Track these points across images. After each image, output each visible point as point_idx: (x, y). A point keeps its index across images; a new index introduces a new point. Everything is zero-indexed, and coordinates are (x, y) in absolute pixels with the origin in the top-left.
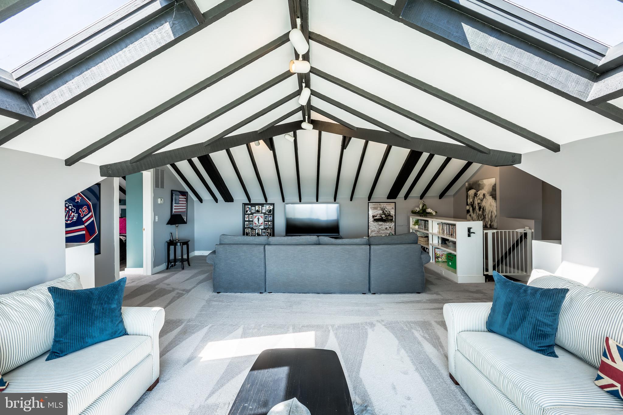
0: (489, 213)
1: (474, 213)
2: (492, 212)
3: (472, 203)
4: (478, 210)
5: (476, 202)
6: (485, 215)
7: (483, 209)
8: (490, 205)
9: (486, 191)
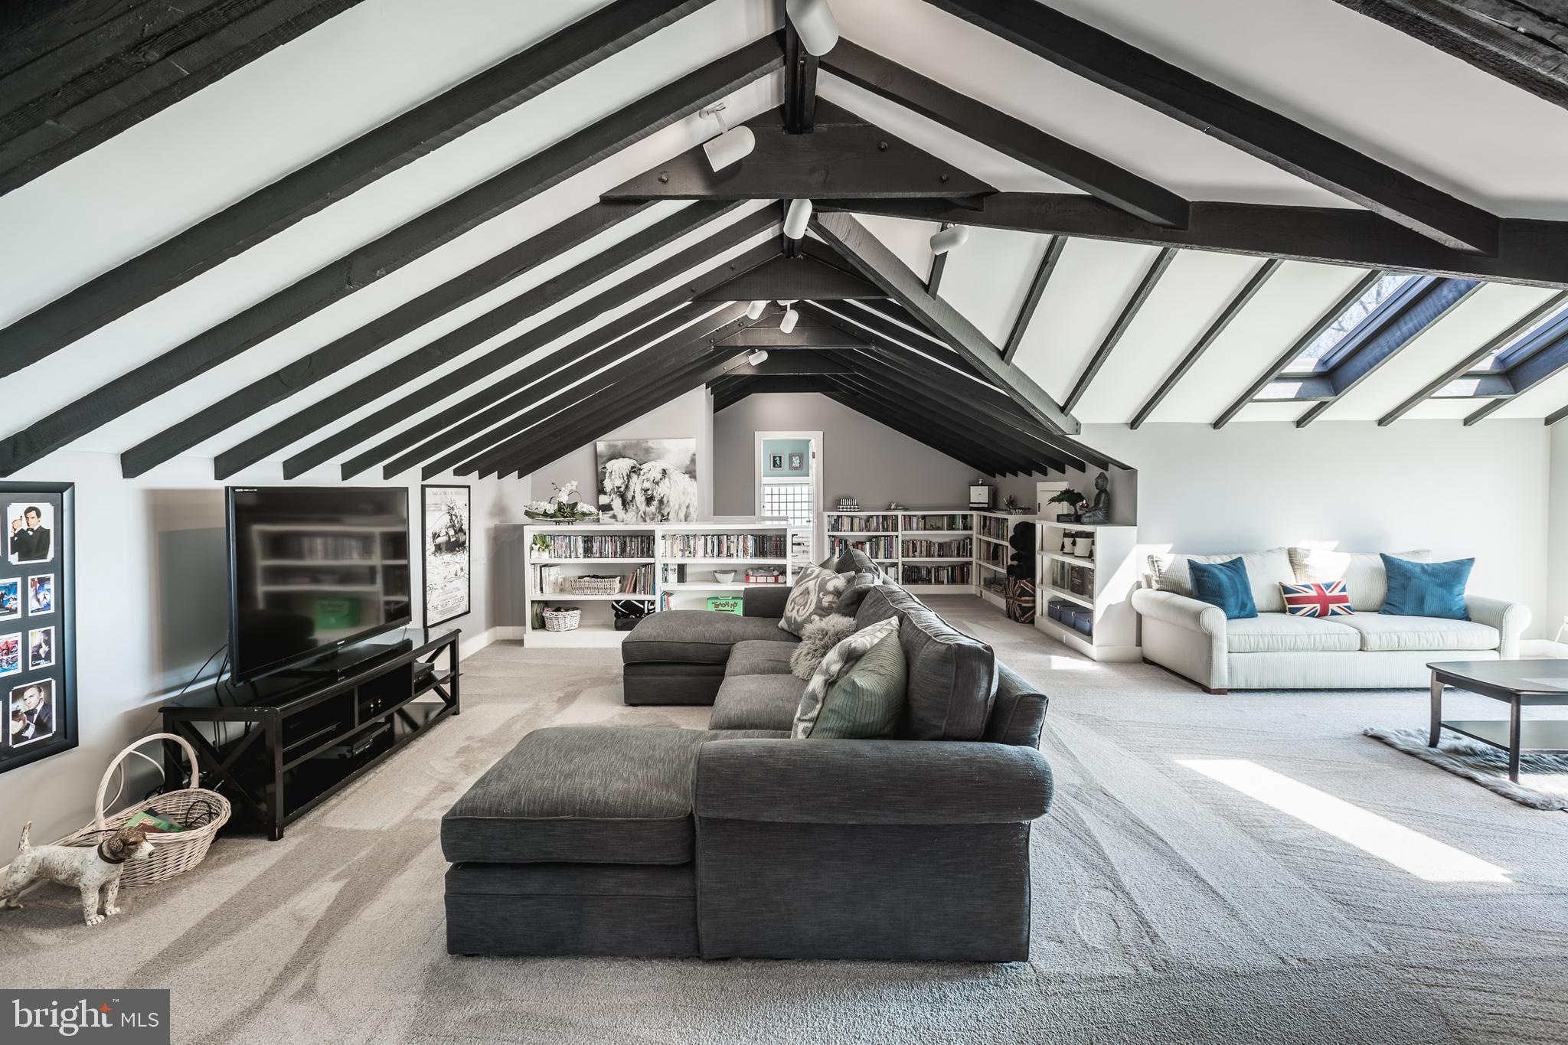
0: (680, 508)
1: (627, 511)
2: (688, 507)
3: (622, 489)
4: (644, 504)
5: (637, 485)
6: (666, 514)
7: (661, 502)
8: (684, 493)
9: (670, 464)
